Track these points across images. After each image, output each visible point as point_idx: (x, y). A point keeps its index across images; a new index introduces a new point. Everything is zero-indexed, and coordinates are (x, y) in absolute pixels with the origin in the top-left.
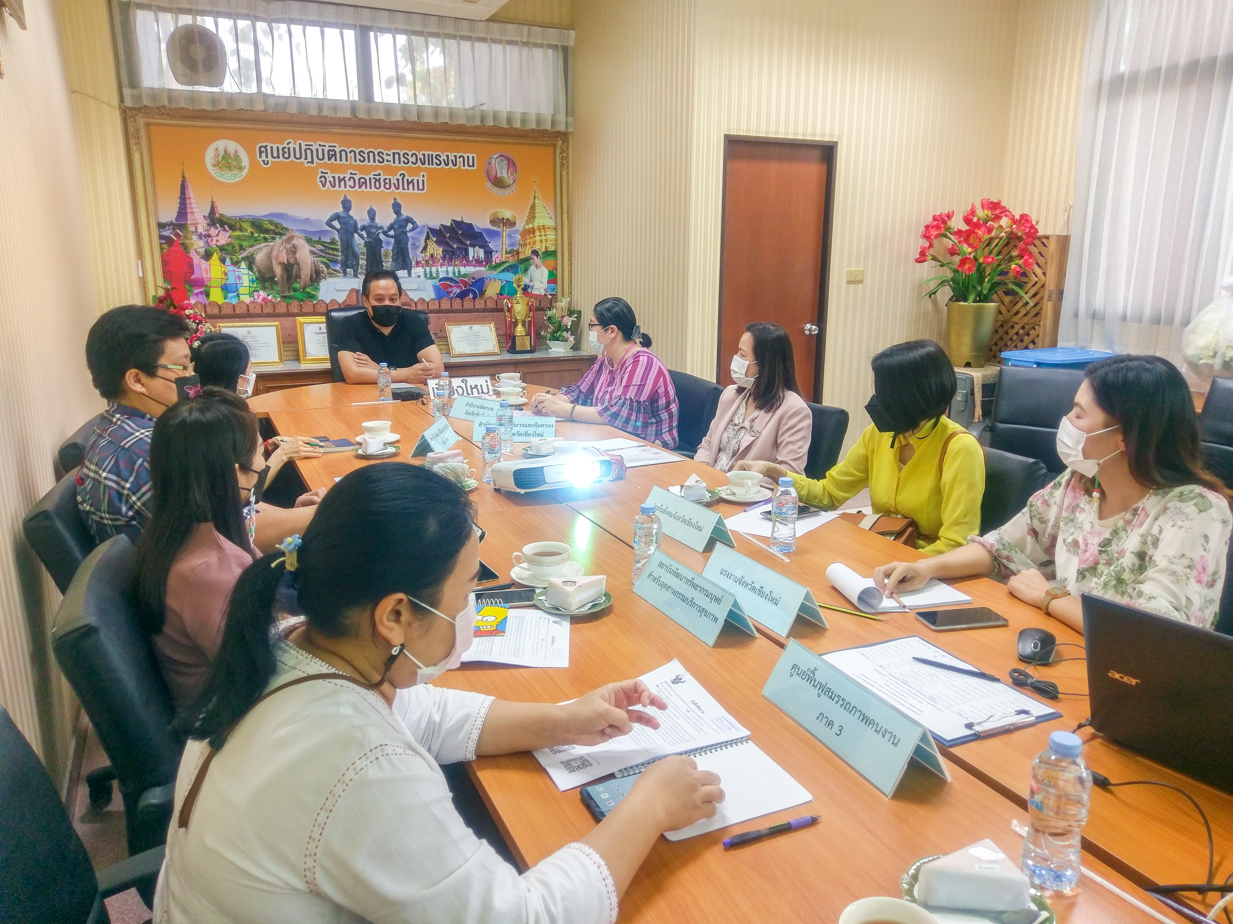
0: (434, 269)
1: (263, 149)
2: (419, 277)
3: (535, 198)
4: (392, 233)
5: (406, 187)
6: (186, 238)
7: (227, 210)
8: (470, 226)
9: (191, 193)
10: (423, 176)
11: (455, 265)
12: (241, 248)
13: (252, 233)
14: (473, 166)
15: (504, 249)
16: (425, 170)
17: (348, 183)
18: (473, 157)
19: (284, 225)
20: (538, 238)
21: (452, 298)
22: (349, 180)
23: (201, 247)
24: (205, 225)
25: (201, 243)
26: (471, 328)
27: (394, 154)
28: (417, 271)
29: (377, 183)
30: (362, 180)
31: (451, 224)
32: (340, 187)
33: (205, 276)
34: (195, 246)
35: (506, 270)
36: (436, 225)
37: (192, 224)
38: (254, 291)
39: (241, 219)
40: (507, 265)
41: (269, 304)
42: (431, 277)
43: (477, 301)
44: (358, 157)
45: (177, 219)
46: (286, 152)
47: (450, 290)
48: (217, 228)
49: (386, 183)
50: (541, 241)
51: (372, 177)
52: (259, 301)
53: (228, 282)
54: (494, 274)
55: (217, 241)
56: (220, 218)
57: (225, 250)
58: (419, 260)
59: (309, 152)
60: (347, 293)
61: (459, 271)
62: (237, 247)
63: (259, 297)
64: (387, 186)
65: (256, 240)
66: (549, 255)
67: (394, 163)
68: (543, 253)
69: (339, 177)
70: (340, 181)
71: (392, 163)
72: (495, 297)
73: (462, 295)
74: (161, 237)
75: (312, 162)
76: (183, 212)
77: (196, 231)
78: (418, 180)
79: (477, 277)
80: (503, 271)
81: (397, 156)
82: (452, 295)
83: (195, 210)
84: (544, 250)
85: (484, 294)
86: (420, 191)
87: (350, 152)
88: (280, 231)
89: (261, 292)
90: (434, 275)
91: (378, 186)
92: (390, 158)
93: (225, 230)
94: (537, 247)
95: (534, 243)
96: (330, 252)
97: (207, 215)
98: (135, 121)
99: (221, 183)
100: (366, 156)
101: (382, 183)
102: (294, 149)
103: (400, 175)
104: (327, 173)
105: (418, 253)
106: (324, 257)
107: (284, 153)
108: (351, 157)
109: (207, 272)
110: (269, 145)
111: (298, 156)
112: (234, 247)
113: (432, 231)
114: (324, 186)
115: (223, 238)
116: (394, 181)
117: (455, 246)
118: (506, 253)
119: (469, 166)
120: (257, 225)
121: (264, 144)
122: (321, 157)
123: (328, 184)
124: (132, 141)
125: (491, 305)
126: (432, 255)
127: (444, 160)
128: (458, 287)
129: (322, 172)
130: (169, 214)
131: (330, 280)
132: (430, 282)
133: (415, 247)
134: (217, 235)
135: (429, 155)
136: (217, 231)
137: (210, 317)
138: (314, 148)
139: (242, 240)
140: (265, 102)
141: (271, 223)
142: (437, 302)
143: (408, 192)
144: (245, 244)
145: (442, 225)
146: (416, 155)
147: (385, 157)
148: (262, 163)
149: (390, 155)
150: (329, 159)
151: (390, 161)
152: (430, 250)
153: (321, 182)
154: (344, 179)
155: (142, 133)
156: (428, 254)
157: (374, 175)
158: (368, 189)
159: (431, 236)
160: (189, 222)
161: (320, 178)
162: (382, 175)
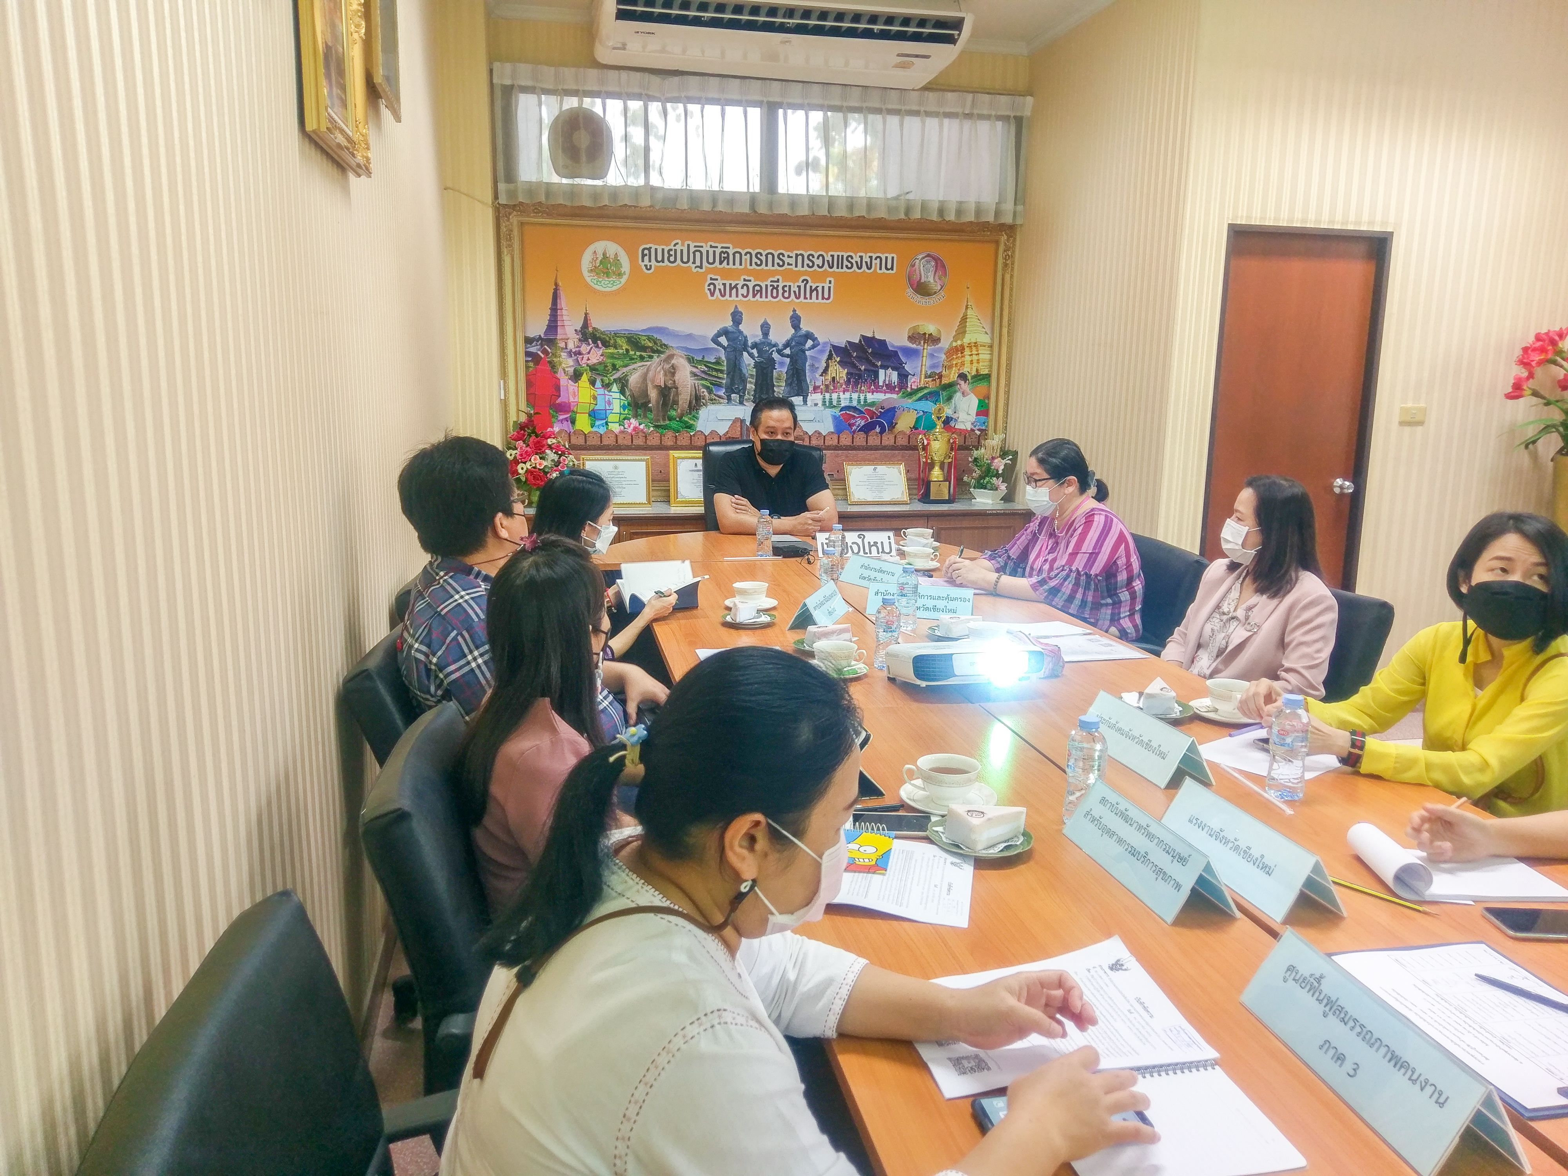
0: (835, 396)
1: (646, 252)
2: (816, 405)
3: (967, 308)
4: (787, 351)
5: (808, 295)
6: (554, 355)
7: (602, 323)
8: (883, 343)
9: (563, 303)
10: (830, 282)
11: (861, 391)
12: (614, 367)
13: (627, 350)
14: (892, 269)
15: (923, 373)
16: (833, 274)
17: (741, 291)
18: (893, 258)
19: (664, 342)
20: (967, 358)
21: (854, 432)
22: (742, 288)
23: (570, 367)
24: (576, 340)
25: (570, 362)
26: (875, 469)
27: (797, 255)
28: (815, 398)
29: (775, 291)
30: (757, 288)
31: (860, 341)
32: (730, 296)
33: (572, 400)
34: (563, 365)
35: (924, 398)
36: (841, 341)
37: (562, 339)
38: (624, 419)
39: (616, 334)
40: (926, 391)
41: (641, 434)
42: (831, 406)
43: (885, 436)
44: (754, 260)
45: (546, 333)
46: (671, 255)
47: (853, 421)
48: (589, 344)
49: (784, 291)
50: (972, 362)
51: (769, 284)
52: (630, 430)
53: (597, 408)
54: (909, 402)
55: (588, 359)
56: (593, 333)
57: (596, 370)
59: (698, 254)
60: (730, 423)
61: (865, 399)
62: (610, 367)
63: (629, 426)
64: (786, 295)
65: (632, 359)
66: (980, 380)
67: (796, 266)
68: (974, 377)
69: (730, 284)
70: (731, 289)
71: (793, 267)
72: (908, 432)
73: (867, 429)
75: (701, 267)
76: (553, 326)
77: (566, 348)
78: (823, 287)
79: (887, 407)
80: (920, 399)
81: (800, 258)
82: (854, 428)
83: (566, 323)
84: (974, 373)
85: (894, 427)
86: (825, 301)
87: (746, 255)
88: (659, 348)
89: (633, 421)
90: (835, 403)
91: (775, 295)
92: (792, 261)
93: (597, 347)
94: (965, 370)
96: (714, 373)
97: (579, 329)
98: (508, 220)
99: (595, 291)
100: (763, 258)
101: (781, 291)
102: (682, 251)
103: (803, 282)
104: (717, 279)
105: (817, 376)
106: (706, 380)
107: (670, 255)
108: (746, 260)
109: (575, 395)
110: (654, 247)
111: (685, 259)
112: (607, 366)
113: (836, 349)
114: (712, 294)
115: (594, 355)
116: (794, 288)
117: (863, 368)
118: (926, 377)
119: (887, 269)
120: (634, 341)
121: (648, 246)
122: (711, 260)
123: (717, 292)
124: (504, 243)
125: (901, 441)
126: (834, 379)
127: (857, 262)
128: (863, 418)
129: (711, 279)
130: (537, 327)
131: (711, 407)
132: (829, 412)
134: (589, 353)
135: (838, 256)
136: (589, 348)
137: (574, 447)
138: (704, 250)
139: (616, 358)
140: (652, 197)
141: (649, 338)
142: (835, 437)
143: (810, 301)
144: (619, 363)
145: (849, 342)
146: (822, 256)
147: (786, 260)
148: (644, 268)
149: (792, 257)
150: (721, 263)
151: (791, 265)
152: (832, 372)
153: (709, 290)
154: (736, 286)
155: (516, 233)
156: (829, 377)
157: (771, 281)
158: (764, 299)
159: (834, 355)
160: (559, 337)
161: (709, 285)
162: (780, 281)
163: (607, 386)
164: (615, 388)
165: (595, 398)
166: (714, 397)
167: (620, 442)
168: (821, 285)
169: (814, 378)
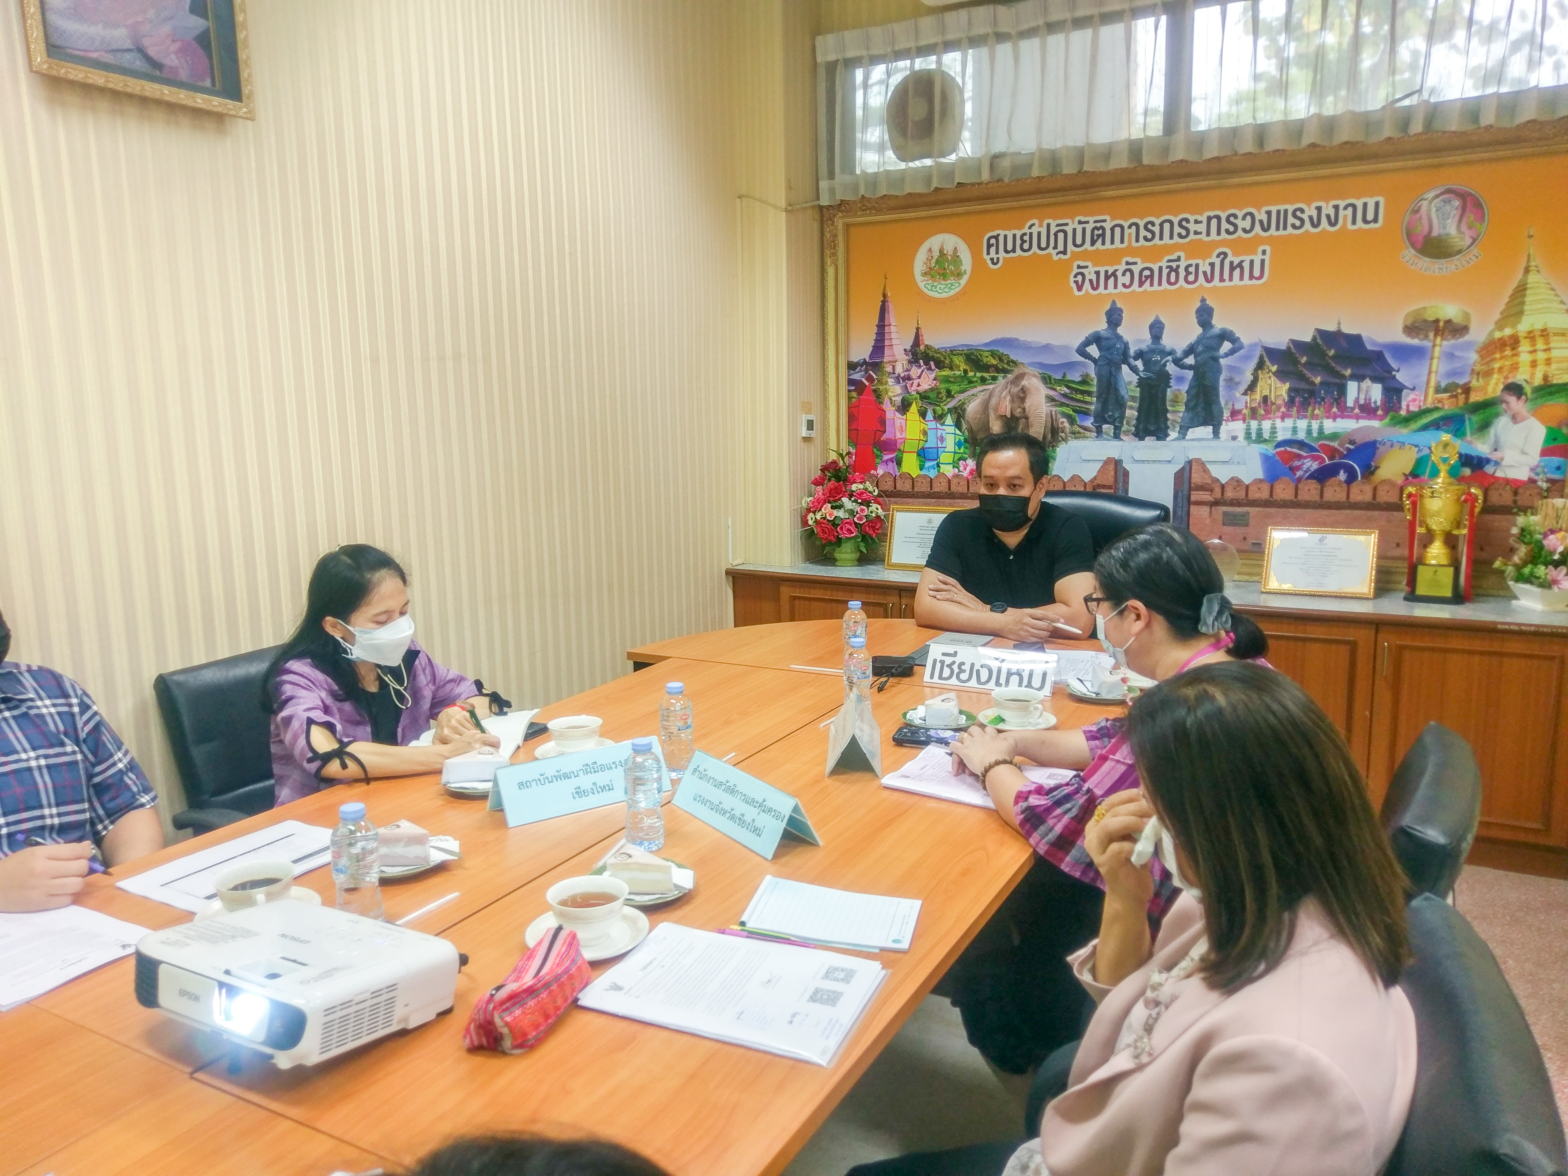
0: (1266, 425)
1: (993, 241)
2: (1234, 438)
3: (1527, 271)
4: (1190, 360)
5: (1226, 275)
6: (880, 382)
7: (935, 339)
8: (1356, 340)
9: (892, 318)
10: (1264, 252)
11: (1314, 417)
12: (949, 394)
13: (965, 371)
14: (1375, 220)
15: (1433, 383)
16: (1270, 240)
17: (1122, 280)
18: (1377, 204)
19: (1012, 357)
20: (1525, 358)
21: (1299, 480)
22: (1124, 274)
23: (897, 395)
24: (905, 362)
25: (898, 389)
26: (1321, 540)
27: (1209, 219)
28: (1232, 428)
29: (1173, 274)
30: (1146, 273)
31: (1314, 338)
32: (1106, 288)
33: (898, 436)
34: (890, 394)
35: (1436, 425)
36: (1280, 340)
37: (889, 362)
38: (959, 460)
39: (953, 351)
40: (1436, 415)
42: (1260, 439)
43: (1355, 488)
44: (1143, 233)
45: (871, 357)
46: (1025, 242)
47: (1297, 463)
48: (920, 366)
49: (1188, 273)
50: (1534, 364)
51: (1164, 264)
52: (965, 474)
53: (927, 445)
54: (1403, 433)
55: (919, 385)
56: (925, 352)
57: (927, 398)
58: (1237, 407)
59: (1061, 236)
60: (1101, 464)
61: (1321, 430)
62: (944, 394)
63: (965, 469)
64: (1191, 278)
65: (971, 382)
66: (1551, 394)
67: (1208, 234)
68: (1537, 390)
69: (1106, 272)
70: (1107, 278)
71: (1203, 237)
72: (1400, 481)
73: (1322, 475)
74: (851, 382)
75: (1064, 252)
76: (879, 347)
77: (894, 373)
78: (1252, 262)
79: (1360, 440)
80: (1425, 428)
81: (1214, 222)
82: (1299, 474)
83: (894, 342)
84: (1538, 381)
85: (1372, 473)
86: (1254, 282)
87: (1130, 227)
88: (1006, 366)
90: (1266, 435)
91: (1173, 279)
92: (1202, 228)
93: (930, 369)
94: (1520, 377)
95: (1515, 368)
96: (1079, 397)
97: (909, 348)
98: (833, 224)
99: (931, 299)
100: (1156, 229)
101: (1182, 273)
102: (1039, 234)
103: (1218, 256)
104: (1086, 267)
105: (1238, 395)
106: (1067, 406)
107: (1023, 241)
108: (1130, 235)
109: (902, 430)
110: (1002, 233)
111: (1043, 245)
112: (939, 393)
113: (1272, 353)
114: (1080, 288)
115: (925, 380)
116: (1205, 267)
117: (1318, 380)
118: (1438, 390)
119: (1365, 221)
120: (974, 359)
121: (995, 233)
122: (1079, 241)
123: (1087, 285)
124: (828, 252)
125: (1384, 496)
126: (1265, 399)
127: (1311, 218)
128: (1315, 458)
129: (1079, 267)
130: (862, 351)
131: (1073, 443)
132: (1257, 449)
133: (1232, 383)
134: (919, 377)
135: (1278, 212)
136: (920, 371)
137: (884, 494)
138: (1069, 230)
139: (952, 382)
140: (992, 166)
141: (993, 354)
142: (1266, 488)
143: (1231, 284)
144: (954, 388)
145: (1293, 341)
146: (1252, 215)
147: (1192, 227)
148: (989, 262)
149: (1201, 222)
150: (1093, 243)
151: (1201, 233)
152: (1262, 389)
153: (1076, 282)
154: (1114, 274)
155: (840, 238)
156: (1258, 396)
157: (1169, 261)
158: (1156, 287)
159: (1268, 363)
160: (886, 359)
161: (1075, 276)
162: (1182, 259)
163: (939, 418)
164: (949, 420)
165: (925, 433)
166: (1078, 429)
167: (954, 488)
168: (1247, 259)
169: (1231, 399)
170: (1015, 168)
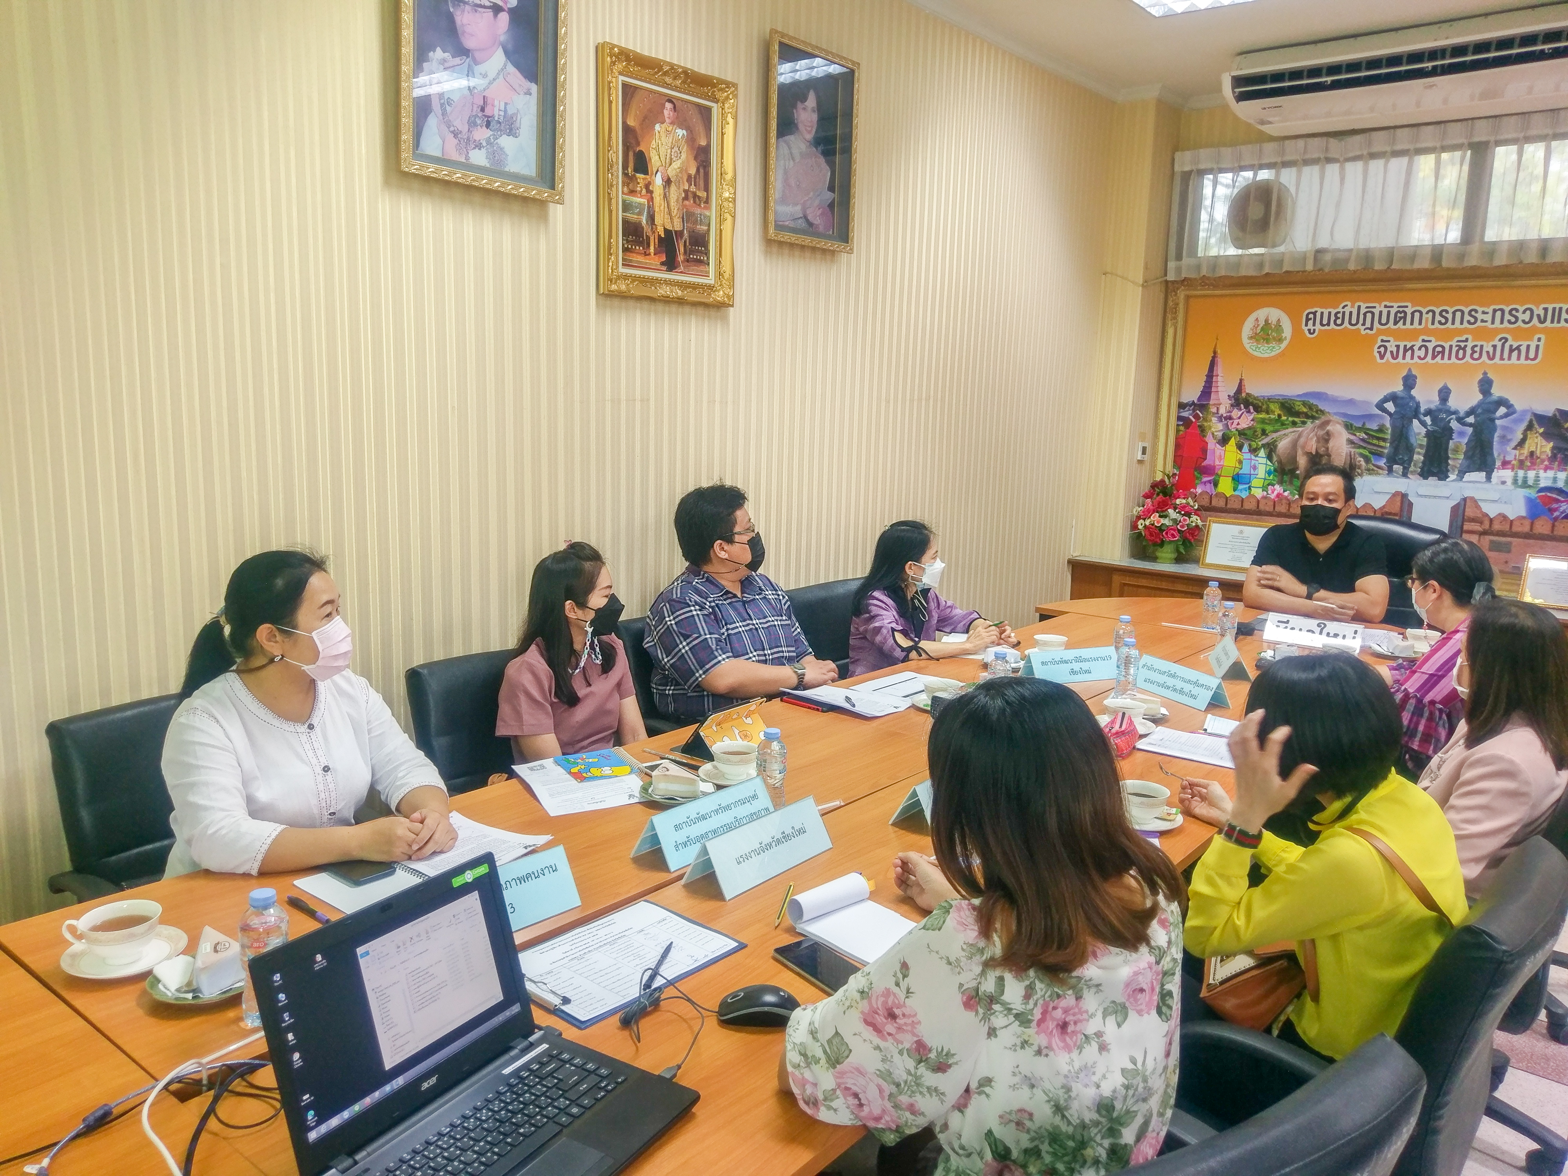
0: (1531, 474)
1: (1311, 316)
2: (1504, 483)
5: (1506, 355)
7: (1256, 389)
9: (1219, 370)
10: (1539, 340)
12: (1264, 432)
13: (1279, 416)
16: (1545, 331)
17: (1417, 353)
19: (1321, 407)
21: (1556, 519)
22: (1420, 349)
24: (1228, 406)
27: (1495, 311)
28: (1502, 474)
29: (1461, 352)
30: (1439, 349)
32: (1404, 358)
33: (1217, 463)
36: (1548, 408)
37: (1214, 405)
39: (1270, 400)
41: (1284, 501)
42: (1525, 485)
44: (1438, 318)
45: (1199, 399)
47: (1555, 506)
48: (1241, 409)
49: (1474, 352)
51: (1454, 343)
55: (1238, 424)
56: (1246, 398)
57: (1245, 434)
58: (1508, 458)
59: (1369, 316)
60: (1388, 497)
62: (1259, 432)
64: (1476, 356)
65: (1283, 424)
67: (1493, 323)
69: (1405, 346)
70: (1406, 350)
71: (1489, 324)
74: (1179, 418)
75: (1371, 329)
76: (1207, 392)
77: (1217, 413)
78: (1528, 347)
81: (1499, 314)
82: (1556, 514)
83: (1220, 389)
86: (1529, 362)
87: (1427, 313)
88: (1314, 414)
90: (1531, 482)
91: (1461, 356)
92: (1488, 317)
93: (1249, 412)
96: (1375, 442)
97: (1232, 394)
98: (1176, 295)
99: (1254, 358)
101: (1469, 351)
102: (1351, 313)
103: (1500, 340)
104: (1389, 341)
105: (1509, 449)
106: (1365, 448)
107: (1337, 318)
108: (1427, 319)
109: (1220, 459)
110: (1319, 310)
111: (1354, 321)
112: (1255, 431)
113: (1540, 419)
114: (1382, 357)
115: (1245, 420)
116: (1488, 348)
120: (1287, 407)
121: (1313, 310)
122: (1384, 321)
123: (1388, 354)
124: (1169, 316)
126: (1532, 454)
129: (1382, 341)
130: (1191, 394)
132: (1523, 492)
133: (1504, 440)
134: (1239, 418)
135: (1554, 309)
136: (1240, 413)
137: (1211, 509)
138: (1376, 311)
139: (1267, 423)
140: (1316, 259)
141: (1304, 404)
142: (1527, 523)
143: (1509, 362)
144: (1269, 428)
145: (1558, 410)
146: (1532, 311)
147: (1480, 316)
148: (1307, 332)
149: (1487, 313)
150: (1396, 323)
151: (1486, 321)
152: (1529, 446)
153: (1379, 352)
154: (1412, 348)
155: (1181, 306)
156: (1525, 451)
157: (1458, 341)
158: (1446, 360)
159: (1536, 426)
160: (1211, 402)
161: (1379, 348)
162: (1470, 340)
166: (1372, 467)
167: (1262, 507)
168: (1524, 344)
170: (1335, 261)
